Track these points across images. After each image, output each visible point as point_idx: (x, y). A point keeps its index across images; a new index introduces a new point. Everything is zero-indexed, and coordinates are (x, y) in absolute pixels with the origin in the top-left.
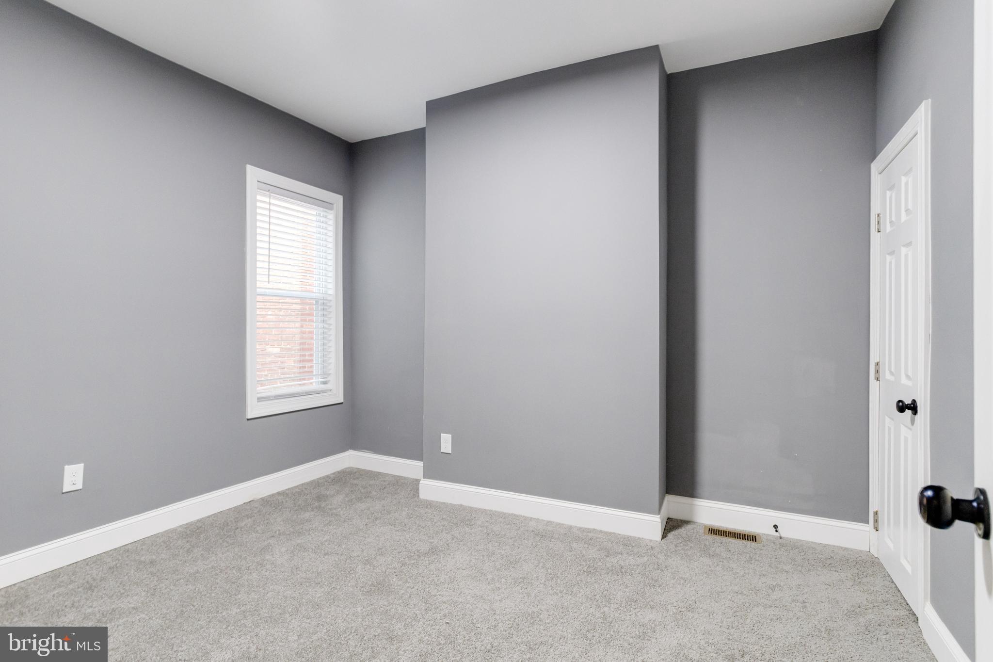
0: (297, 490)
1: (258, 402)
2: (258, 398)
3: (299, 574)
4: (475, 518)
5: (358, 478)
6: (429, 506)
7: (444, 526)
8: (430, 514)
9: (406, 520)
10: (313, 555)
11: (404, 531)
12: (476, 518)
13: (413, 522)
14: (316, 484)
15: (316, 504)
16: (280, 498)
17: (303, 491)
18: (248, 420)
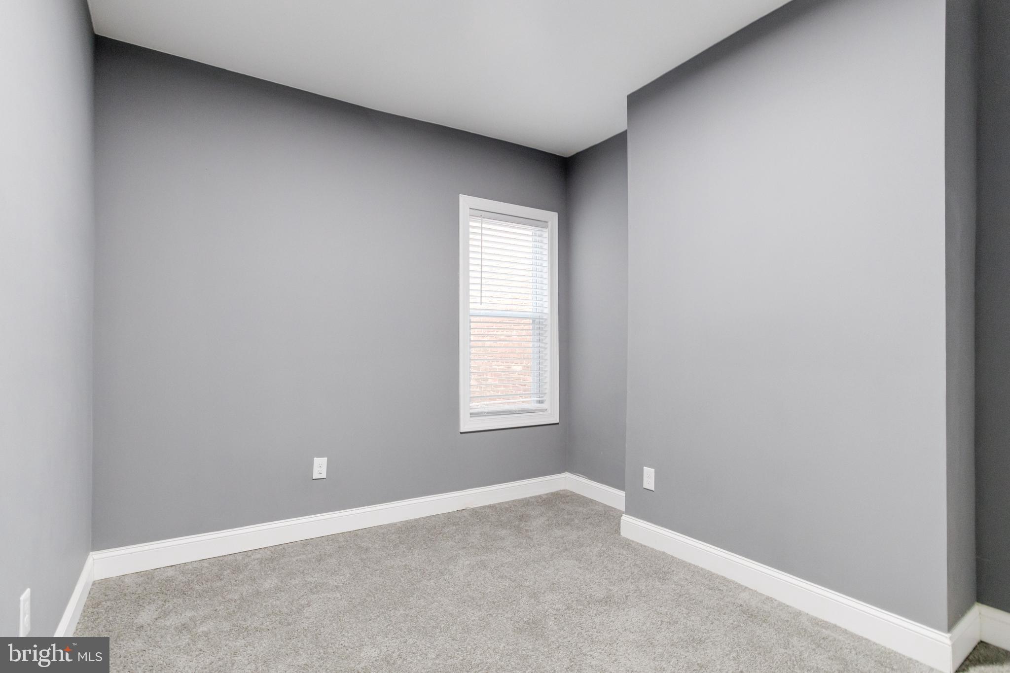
0: (507, 506)
1: (471, 417)
2: (471, 414)
3: (467, 591)
4: (673, 571)
5: (568, 503)
6: (626, 547)
7: (632, 574)
8: (624, 556)
9: (594, 558)
10: (488, 575)
11: (587, 569)
12: (674, 573)
13: (601, 561)
14: (526, 502)
15: (517, 523)
16: (488, 511)
17: (511, 507)
18: (461, 433)
